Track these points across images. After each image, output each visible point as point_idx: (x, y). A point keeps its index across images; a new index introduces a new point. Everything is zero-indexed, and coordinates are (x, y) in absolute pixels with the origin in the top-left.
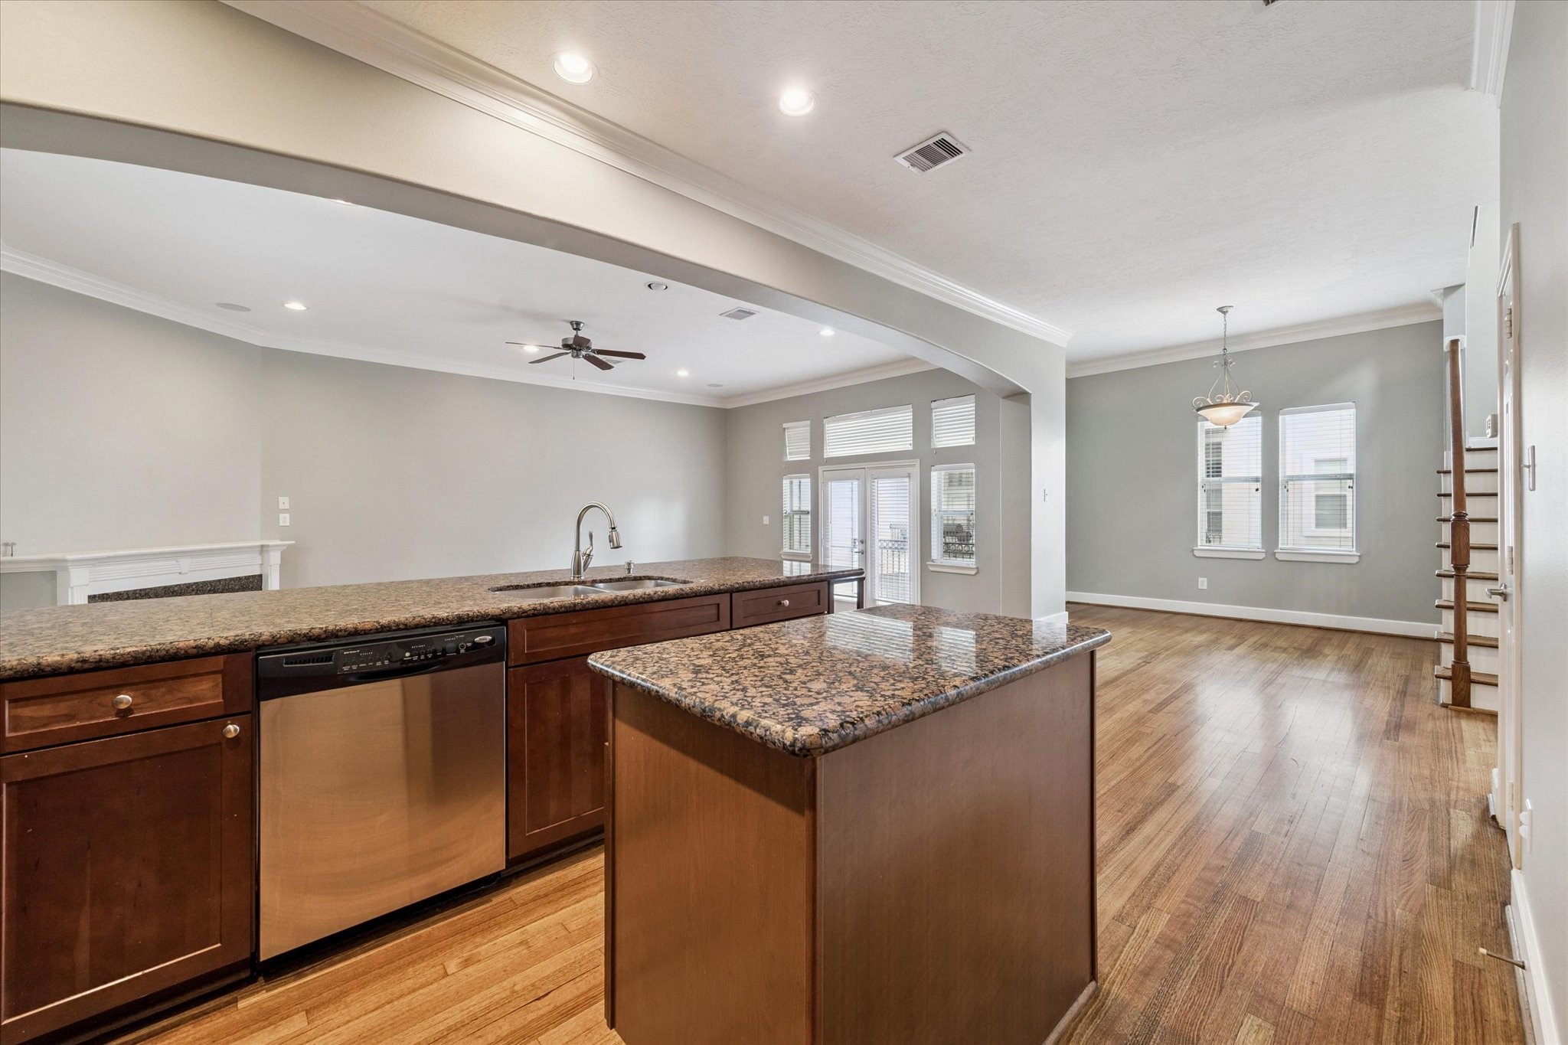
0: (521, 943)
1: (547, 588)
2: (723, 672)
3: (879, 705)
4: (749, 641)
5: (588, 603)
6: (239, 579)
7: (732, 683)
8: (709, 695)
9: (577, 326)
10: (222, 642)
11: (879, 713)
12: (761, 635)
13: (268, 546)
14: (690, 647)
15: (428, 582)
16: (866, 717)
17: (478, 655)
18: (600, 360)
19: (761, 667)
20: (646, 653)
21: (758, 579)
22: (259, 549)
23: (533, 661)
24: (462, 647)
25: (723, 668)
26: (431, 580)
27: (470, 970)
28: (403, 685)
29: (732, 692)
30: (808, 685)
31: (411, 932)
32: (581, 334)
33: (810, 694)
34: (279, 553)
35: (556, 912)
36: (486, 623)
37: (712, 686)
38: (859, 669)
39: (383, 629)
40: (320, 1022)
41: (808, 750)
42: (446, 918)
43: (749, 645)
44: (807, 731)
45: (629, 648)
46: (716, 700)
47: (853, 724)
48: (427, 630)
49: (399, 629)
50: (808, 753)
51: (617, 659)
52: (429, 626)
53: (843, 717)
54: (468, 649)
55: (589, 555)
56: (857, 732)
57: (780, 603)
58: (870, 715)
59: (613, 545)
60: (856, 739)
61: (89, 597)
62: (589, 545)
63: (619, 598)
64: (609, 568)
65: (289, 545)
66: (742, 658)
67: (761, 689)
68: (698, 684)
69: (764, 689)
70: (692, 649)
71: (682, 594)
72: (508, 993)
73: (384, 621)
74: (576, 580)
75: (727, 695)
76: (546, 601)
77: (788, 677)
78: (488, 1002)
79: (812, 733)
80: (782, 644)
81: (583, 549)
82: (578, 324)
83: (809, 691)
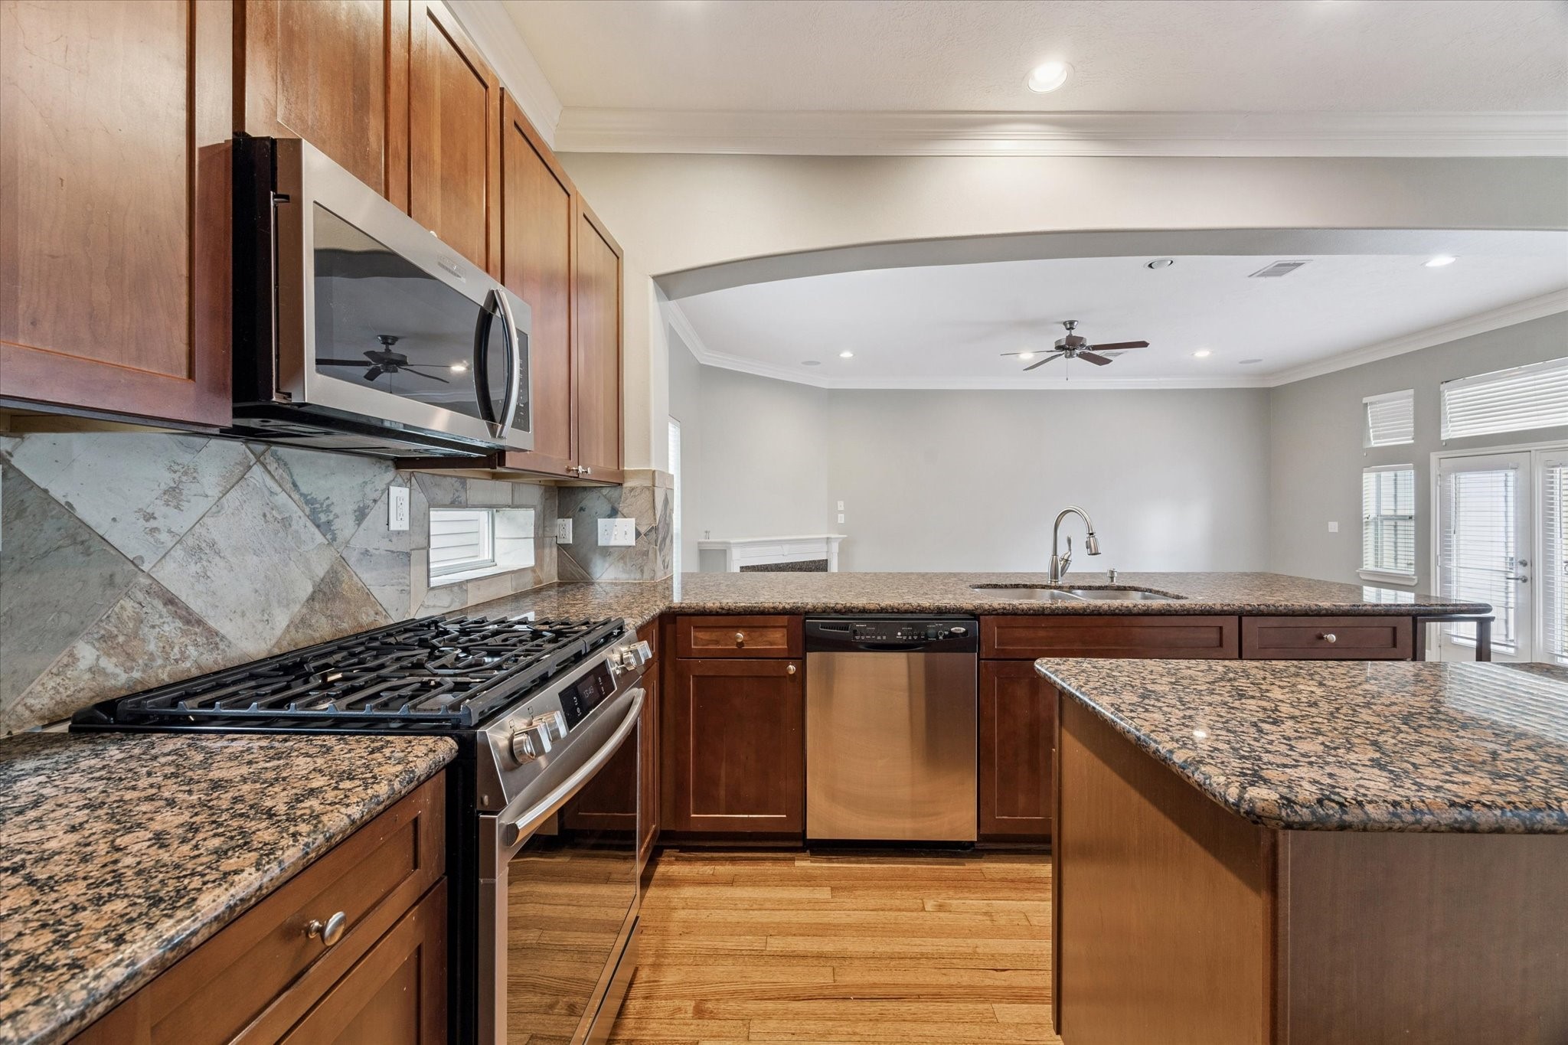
0: (986, 914)
1: (1024, 590)
2: (1178, 703)
3: (1403, 793)
4: (1231, 675)
5: (1057, 608)
6: (814, 562)
7: (1184, 717)
8: (1148, 723)
9: (1070, 325)
10: (787, 606)
11: (1395, 804)
12: (1254, 671)
13: (831, 538)
14: (1150, 669)
15: (923, 575)
16: (1370, 802)
17: (953, 644)
18: (1096, 356)
19: (1233, 708)
20: (1095, 667)
21: (1283, 603)
22: (826, 540)
23: (1002, 657)
24: (941, 634)
25: (1180, 700)
26: (927, 573)
27: (941, 915)
28: (908, 658)
29: (1178, 727)
30: (1293, 743)
31: (901, 863)
32: (1074, 333)
33: (1290, 753)
34: (838, 544)
35: (1020, 900)
36: (961, 616)
37: (1156, 716)
38: (1394, 741)
39: (882, 610)
40: (838, 900)
41: (1259, 817)
42: (928, 864)
43: (1230, 680)
44: (1260, 794)
45: (1079, 659)
46: (1154, 731)
47: (1341, 805)
48: (915, 616)
49: (893, 612)
50: (1259, 821)
51: (1062, 667)
52: (915, 613)
53: (1328, 793)
54: (945, 637)
55: (1067, 560)
56: (1345, 817)
57: (1321, 637)
58: (1377, 802)
59: (1091, 550)
60: (1343, 827)
61: (742, 568)
62: (1067, 550)
63: (1091, 607)
64: (1093, 575)
65: (844, 538)
66: (1212, 692)
67: (1218, 732)
68: (1141, 709)
69: (1224, 733)
70: (1152, 671)
71: (1169, 611)
72: (970, 950)
73: (883, 605)
74: (1053, 584)
75: (1171, 729)
76: (1016, 602)
77: (1266, 727)
78: (953, 949)
79: (1266, 797)
80: (1279, 686)
81: (1060, 554)
82: (1072, 323)
83: (1291, 750)
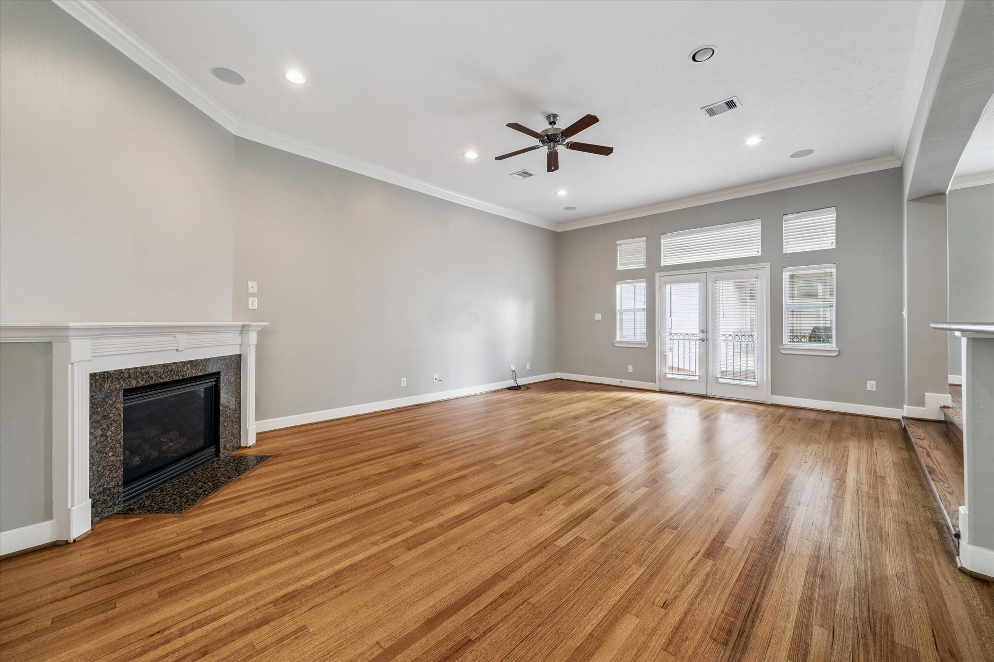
9: (553, 119)
13: (249, 326)
22: (240, 329)
34: (255, 334)
65: (264, 327)
82: (555, 117)
